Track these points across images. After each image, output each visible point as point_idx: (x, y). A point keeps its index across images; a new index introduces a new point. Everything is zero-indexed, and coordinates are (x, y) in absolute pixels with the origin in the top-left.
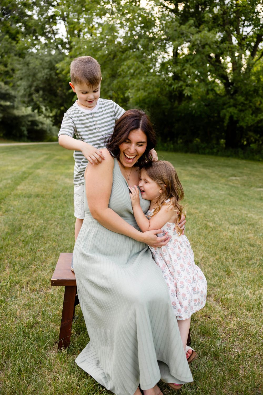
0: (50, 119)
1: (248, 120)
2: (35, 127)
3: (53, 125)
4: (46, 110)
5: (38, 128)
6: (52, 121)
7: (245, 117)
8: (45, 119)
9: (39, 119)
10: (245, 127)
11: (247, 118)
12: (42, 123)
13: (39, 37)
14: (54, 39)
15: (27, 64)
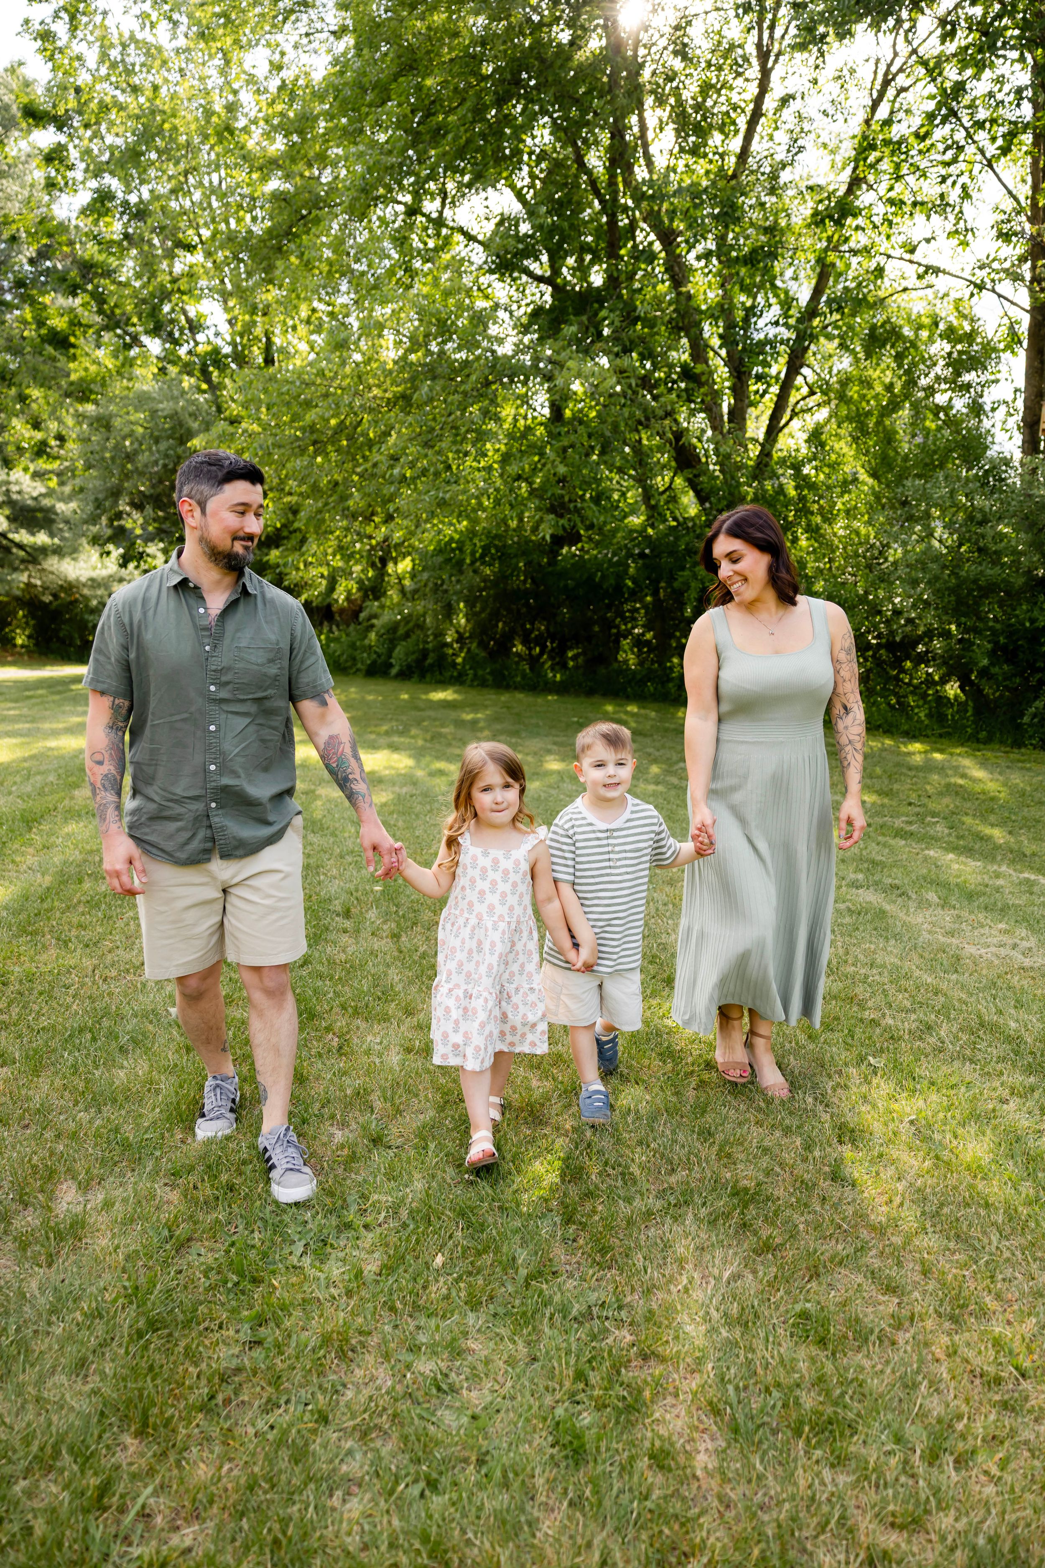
13: (145, 339)
14: (192, 343)
15: (103, 423)
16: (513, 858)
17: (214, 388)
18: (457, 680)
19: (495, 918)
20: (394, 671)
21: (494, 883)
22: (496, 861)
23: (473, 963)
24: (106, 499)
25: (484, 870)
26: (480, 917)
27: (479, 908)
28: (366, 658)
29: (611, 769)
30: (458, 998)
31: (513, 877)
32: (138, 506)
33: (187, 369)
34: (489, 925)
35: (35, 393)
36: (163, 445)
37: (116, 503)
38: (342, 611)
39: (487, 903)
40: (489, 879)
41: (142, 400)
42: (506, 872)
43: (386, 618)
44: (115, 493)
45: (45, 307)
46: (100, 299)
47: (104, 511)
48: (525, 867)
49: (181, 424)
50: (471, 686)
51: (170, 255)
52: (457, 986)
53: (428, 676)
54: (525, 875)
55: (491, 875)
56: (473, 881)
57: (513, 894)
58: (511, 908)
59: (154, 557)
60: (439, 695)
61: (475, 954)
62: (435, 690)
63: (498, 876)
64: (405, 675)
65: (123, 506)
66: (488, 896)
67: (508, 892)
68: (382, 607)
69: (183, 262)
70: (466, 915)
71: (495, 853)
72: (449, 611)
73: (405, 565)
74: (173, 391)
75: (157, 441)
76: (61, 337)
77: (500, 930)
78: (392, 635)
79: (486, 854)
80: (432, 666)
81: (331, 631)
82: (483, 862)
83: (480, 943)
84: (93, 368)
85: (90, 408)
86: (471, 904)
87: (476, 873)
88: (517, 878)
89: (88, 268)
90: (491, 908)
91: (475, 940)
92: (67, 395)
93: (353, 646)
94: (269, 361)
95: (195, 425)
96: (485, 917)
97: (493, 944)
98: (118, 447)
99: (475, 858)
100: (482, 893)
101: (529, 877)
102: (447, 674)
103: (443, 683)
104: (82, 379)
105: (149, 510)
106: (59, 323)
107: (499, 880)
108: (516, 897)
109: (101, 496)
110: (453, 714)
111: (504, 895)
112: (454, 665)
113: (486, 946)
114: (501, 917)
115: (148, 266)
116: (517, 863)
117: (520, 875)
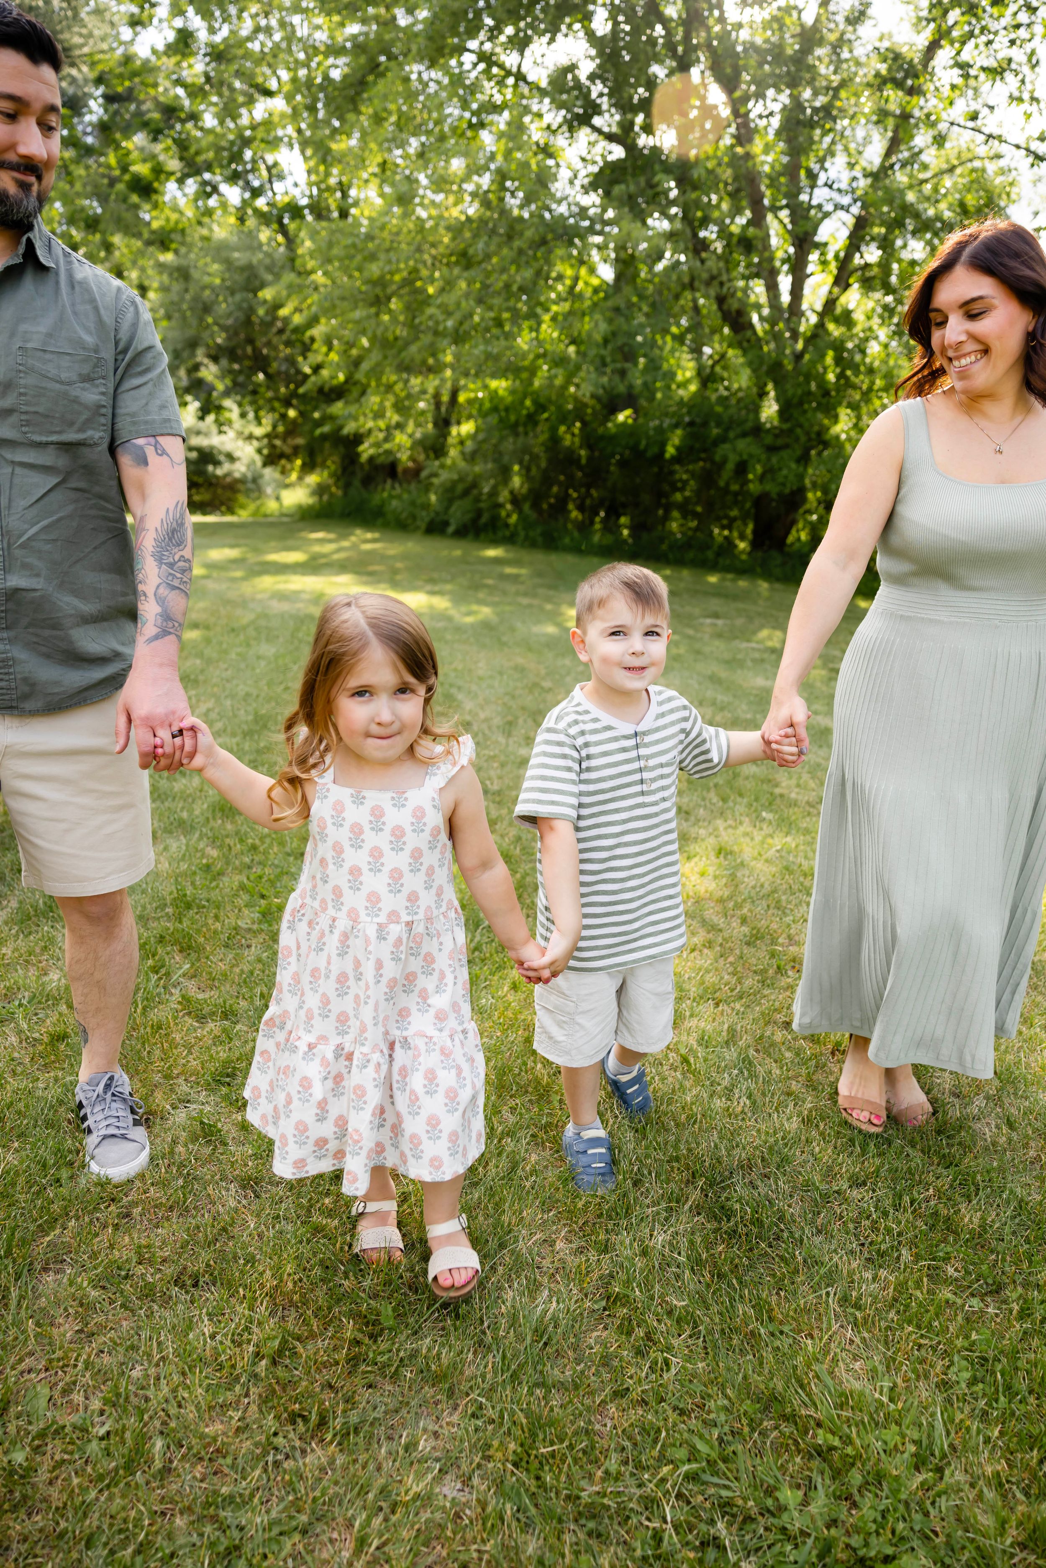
0: (256, 443)
1: (786, 477)
2: (210, 468)
3: (265, 465)
4: (243, 415)
5: (219, 472)
6: (259, 451)
7: (780, 469)
8: (240, 443)
9: (223, 443)
10: (774, 496)
11: (785, 472)
12: (231, 458)
13: (224, 188)
14: (270, 194)
15: (183, 273)
16: (411, 805)
17: (291, 242)
18: (509, 539)
19: (382, 919)
20: (451, 529)
21: (376, 854)
22: (377, 814)
23: (350, 998)
24: (183, 349)
25: (357, 831)
26: (353, 916)
27: (351, 900)
28: (424, 517)
29: (637, 642)
30: (324, 1062)
31: (412, 841)
32: (215, 359)
33: (264, 218)
34: (372, 931)
35: (117, 239)
36: (238, 297)
37: (193, 355)
38: (406, 471)
39: (365, 890)
40: (367, 846)
41: (220, 251)
42: (398, 834)
43: (445, 476)
44: (193, 344)
45: (128, 153)
46: (182, 145)
47: (183, 362)
48: (436, 819)
49: (256, 276)
50: (522, 546)
51: (250, 101)
52: (323, 1038)
53: (482, 536)
54: (435, 834)
55: (371, 839)
56: (338, 850)
57: (414, 871)
58: (413, 898)
59: (231, 411)
60: (492, 553)
61: (351, 982)
62: (488, 548)
63: (383, 840)
64: (461, 533)
65: (200, 356)
66: (367, 877)
67: (405, 869)
68: (442, 466)
69: (261, 108)
70: (331, 912)
71: (375, 797)
72: (505, 473)
73: (467, 428)
74: (250, 242)
75: (233, 293)
76: (144, 183)
77: (391, 939)
78: (450, 494)
79: (359, 800)
80: (486, 525)
81: (393, 488)
82: (356, 814)
83: (357, 964)
84: (174, 217)
85: (168, 257)
86: (337, 892)
87: (343, 835)
88: (421, 841)
89: (170, 111)
90: (374, 899)
91: (349, 959)
92: (149, 243)
93: (413, 503)
94: (344, 214)
95: (269, 277)
96: (363, 916)
97: (379, 965)
98: (196, 299)
99: (338, 807)
100: (355, 872)
101: (444, 837)
102: (500, 534)
103: (495, 542)
104: (162, 228)
105: (224, 362)
106: (142, 169)
107: (386, 848)
108: (422, 876)
109: (179, 346)
110: (498, 569)
111: (396, 875)
112: (507, 525)
113: (368, 970)
114: (394, 917)
115: (229, 111)
116: (419, 814)
117: (426, 836)
